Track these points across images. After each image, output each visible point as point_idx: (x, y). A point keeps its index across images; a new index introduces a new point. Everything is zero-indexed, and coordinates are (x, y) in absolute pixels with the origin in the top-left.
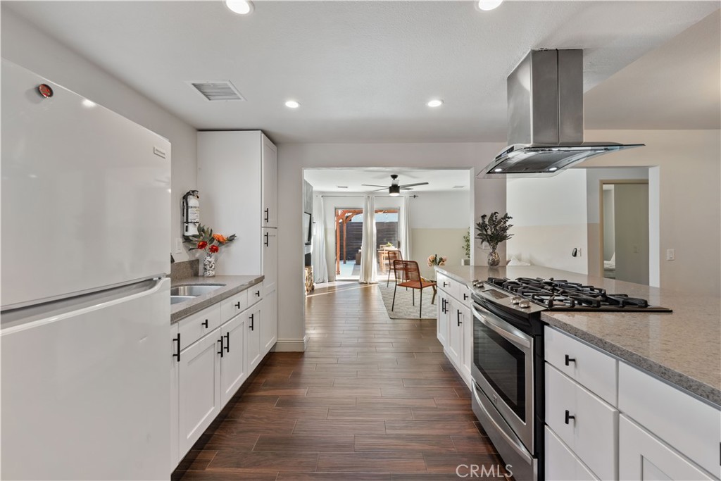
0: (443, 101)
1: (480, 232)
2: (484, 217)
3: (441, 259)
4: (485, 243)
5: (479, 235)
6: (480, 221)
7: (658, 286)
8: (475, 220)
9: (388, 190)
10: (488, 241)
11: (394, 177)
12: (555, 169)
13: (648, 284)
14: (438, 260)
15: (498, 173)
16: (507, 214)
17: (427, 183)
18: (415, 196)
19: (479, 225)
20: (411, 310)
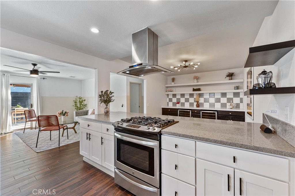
0: (100, 31)
1: (101, 99)
2: (102, 92)
3: (66, 112)
4: (103, 103)
5: (100, 100)
6: (101, 94)
7: (146, 113)
8: (98, 93)
9: (29, 73)
10: (105, 103)
11: (35, 65)
12: (143, 75)
13: (143, 113)
14: (64, 112)
15: (127, 74)
16: (111, 91)
17: (59, 72)
18: (44, 79)
19: (100, 95)
20: (50, 143)
